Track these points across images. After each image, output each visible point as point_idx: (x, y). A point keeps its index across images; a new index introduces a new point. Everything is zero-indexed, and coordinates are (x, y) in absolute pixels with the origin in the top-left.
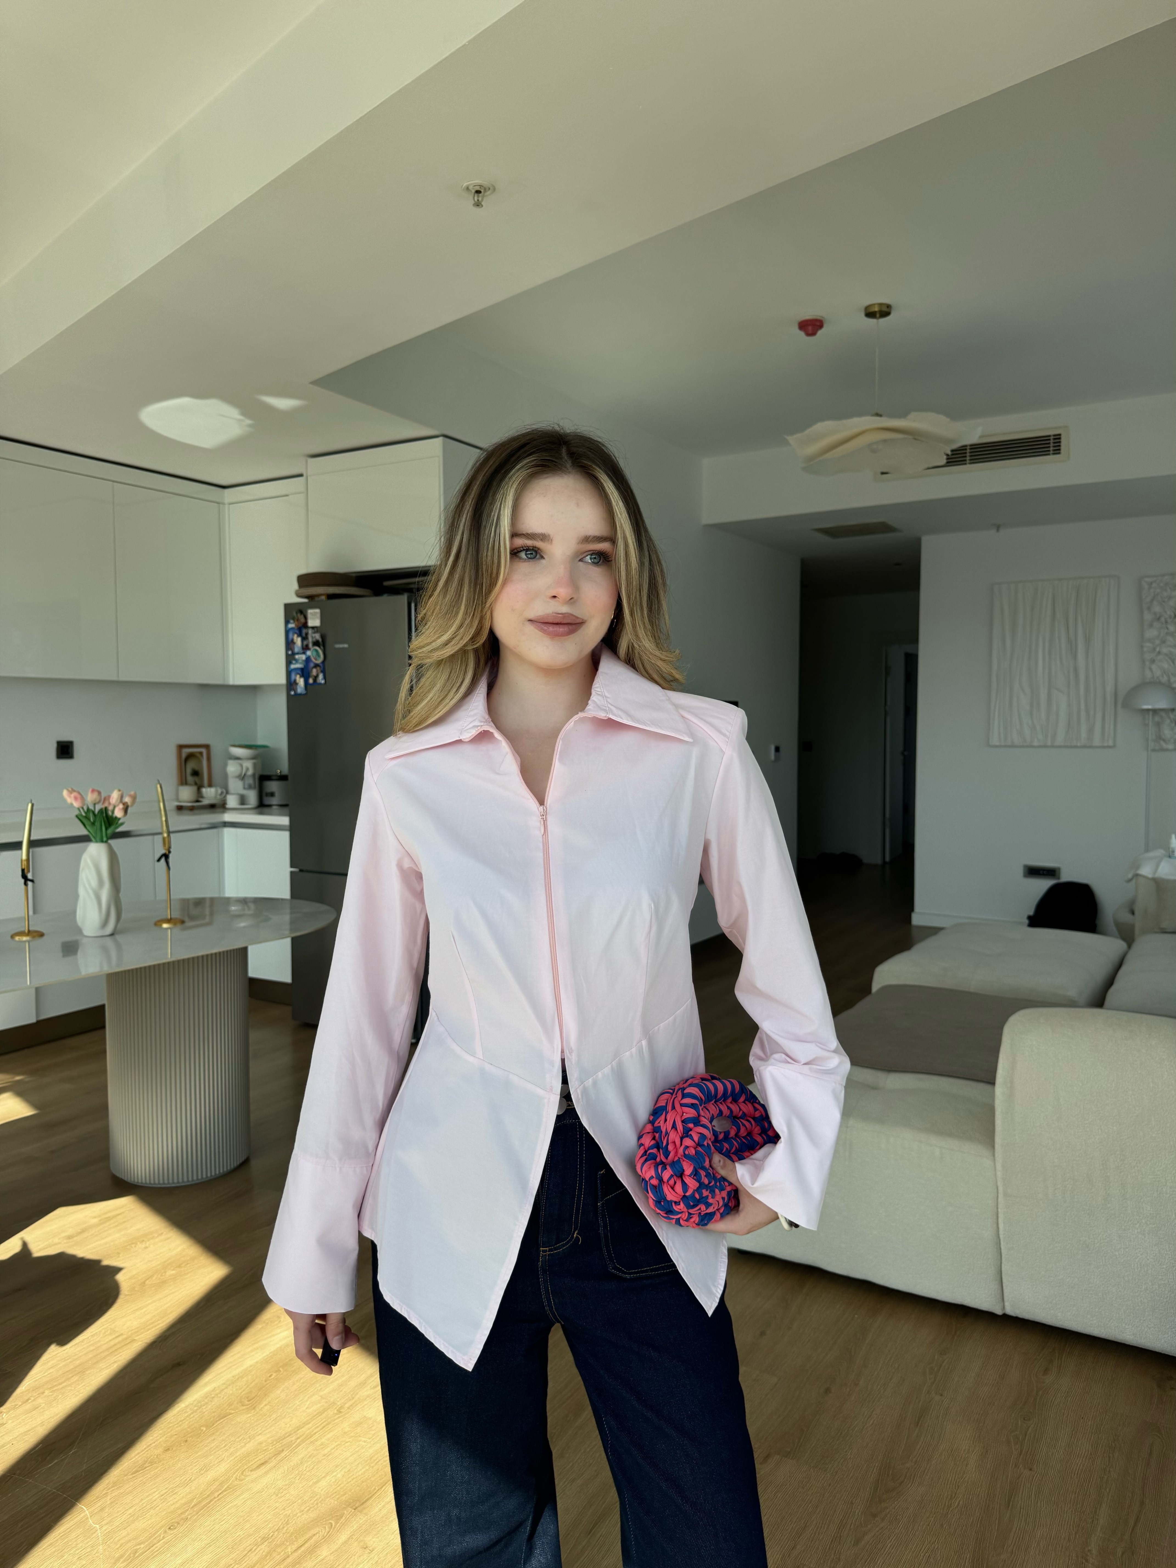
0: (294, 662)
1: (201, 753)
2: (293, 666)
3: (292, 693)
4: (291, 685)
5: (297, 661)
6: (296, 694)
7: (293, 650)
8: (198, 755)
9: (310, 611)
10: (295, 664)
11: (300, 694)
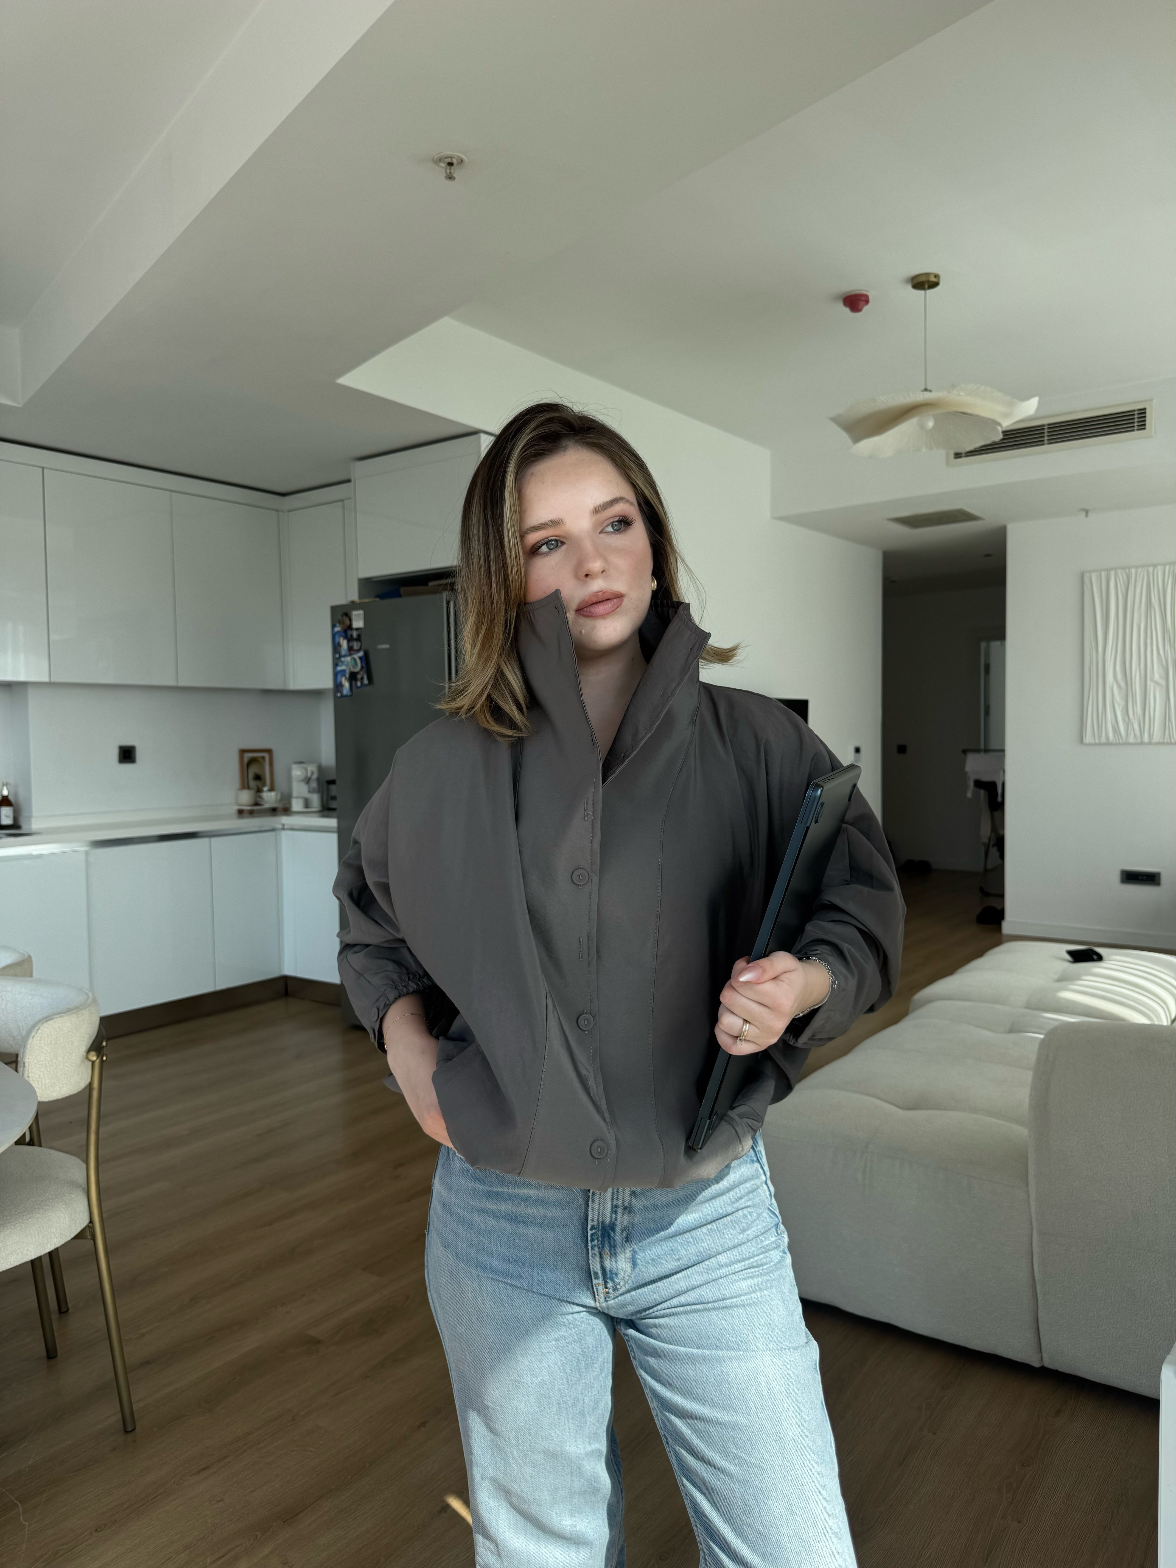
0: (340, 664)
1: (263, 758)
2: (339, 668)
3: (339, 695)
4: (338, 686)
5: (342, 662)
6: (342, 696)
7: (339, 653)
8: (261, 760)
9: (354, 613)
10: (341, 666)
11: (346, 696)
